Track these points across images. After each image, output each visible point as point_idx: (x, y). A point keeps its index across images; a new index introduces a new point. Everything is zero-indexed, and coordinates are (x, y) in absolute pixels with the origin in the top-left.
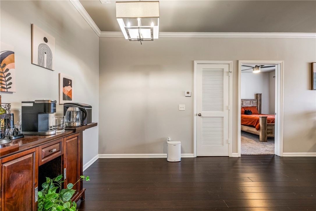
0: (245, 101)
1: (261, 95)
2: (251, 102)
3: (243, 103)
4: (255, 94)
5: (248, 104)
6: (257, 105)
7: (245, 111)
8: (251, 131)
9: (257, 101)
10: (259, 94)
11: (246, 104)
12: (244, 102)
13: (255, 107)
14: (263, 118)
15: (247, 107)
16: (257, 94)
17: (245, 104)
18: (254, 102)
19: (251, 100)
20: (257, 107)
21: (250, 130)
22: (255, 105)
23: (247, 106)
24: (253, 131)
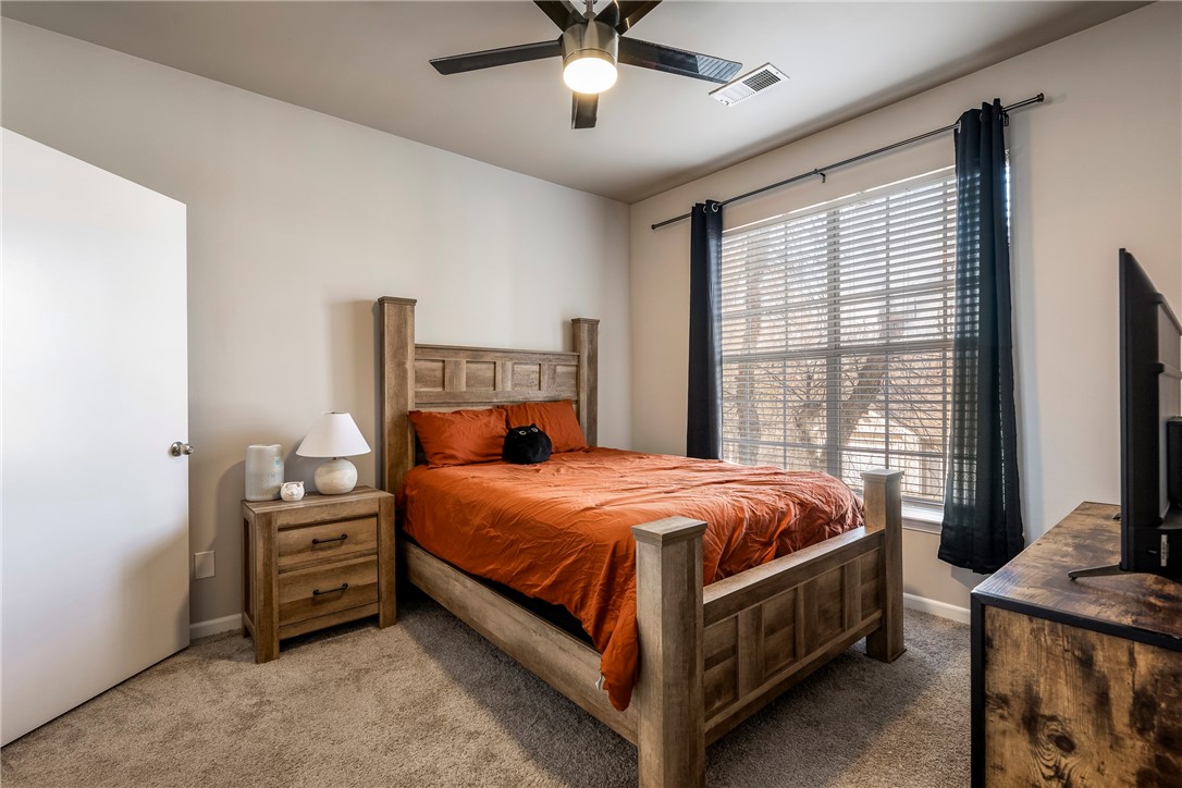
0: (509, 364)
1: (594, 324)
2: (545, 368)
3: (499, 377)
4: (565, 323)
5: (530, 386)
6: (578, 394)
7: (512, 434)
8: (551, 668)
9: (578, 366)
10: (586, 321)
11: (514, 385)
12: (503, 366)
13: (567, 402)
14: (672, 549)
15: (523, 406)
16: (576, 322)
17: (509, 387)
18: (560, 369)
19: (542, 358)
20: (577, 402)
21: (542, 649)
22: (566, 393)
23: (520, 398)
24: (569, 679)
